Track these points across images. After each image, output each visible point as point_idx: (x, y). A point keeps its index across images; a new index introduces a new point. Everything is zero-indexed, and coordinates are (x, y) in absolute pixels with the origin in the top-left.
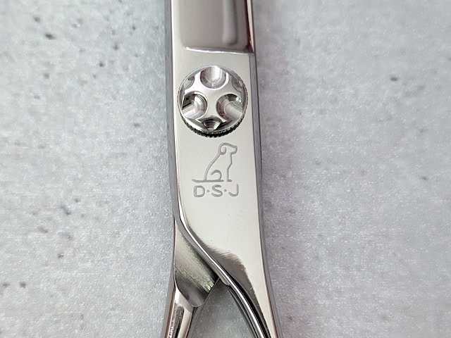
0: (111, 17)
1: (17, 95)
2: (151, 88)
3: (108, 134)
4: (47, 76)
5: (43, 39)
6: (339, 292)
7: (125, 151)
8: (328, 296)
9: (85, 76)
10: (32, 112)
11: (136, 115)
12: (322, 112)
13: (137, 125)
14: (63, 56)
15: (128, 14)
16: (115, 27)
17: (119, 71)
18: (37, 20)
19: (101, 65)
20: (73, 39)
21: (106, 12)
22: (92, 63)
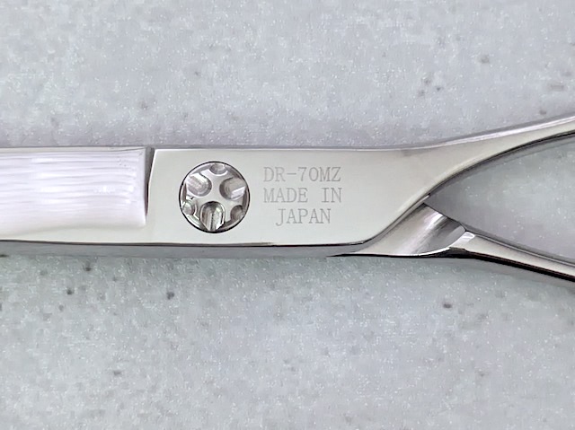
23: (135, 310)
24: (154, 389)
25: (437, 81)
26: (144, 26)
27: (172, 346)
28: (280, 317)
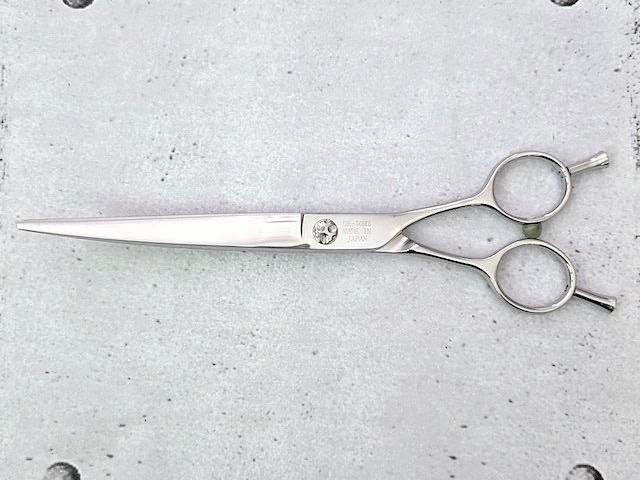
23: (291, 273)
24: (297, 301)
25: (400, 192)
26: (295, 170)
27: (304, 285)
28: (343, 276)
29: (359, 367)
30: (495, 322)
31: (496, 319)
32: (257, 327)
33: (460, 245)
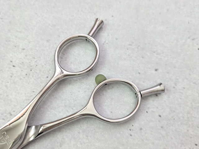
0: (31, 62)
1: (3, 81)
2: (39, 82)
3: (25, 94)
4: (11, 77)
5: (12, 67)
6: (84, 143)
7: (29, 99)
8: (81, 144)
9: (21, 77)
10: (6, 86)
11: (34, 89)
12: (85, 92)
13: (33, 92)
14: (17, 72)
15: (36, 62)
16: (32, 65)
17: (31, 77)
18: (11, 61)
19: (26, 75)
20: (20, 67)
21: (30, 61)
22: (24, 74)
29: (74, 138)
30: (160, 116)
31: (161, 115)
32: (14, 110)
33: (139, 72)
